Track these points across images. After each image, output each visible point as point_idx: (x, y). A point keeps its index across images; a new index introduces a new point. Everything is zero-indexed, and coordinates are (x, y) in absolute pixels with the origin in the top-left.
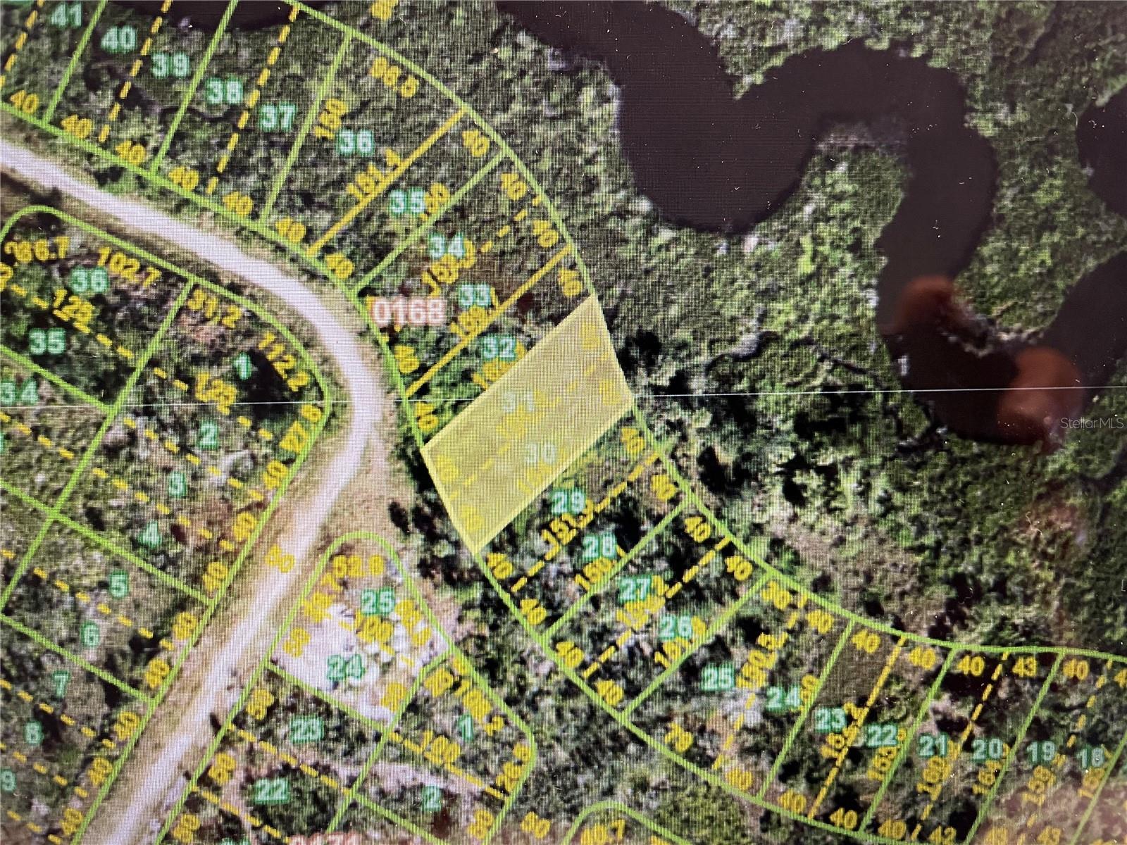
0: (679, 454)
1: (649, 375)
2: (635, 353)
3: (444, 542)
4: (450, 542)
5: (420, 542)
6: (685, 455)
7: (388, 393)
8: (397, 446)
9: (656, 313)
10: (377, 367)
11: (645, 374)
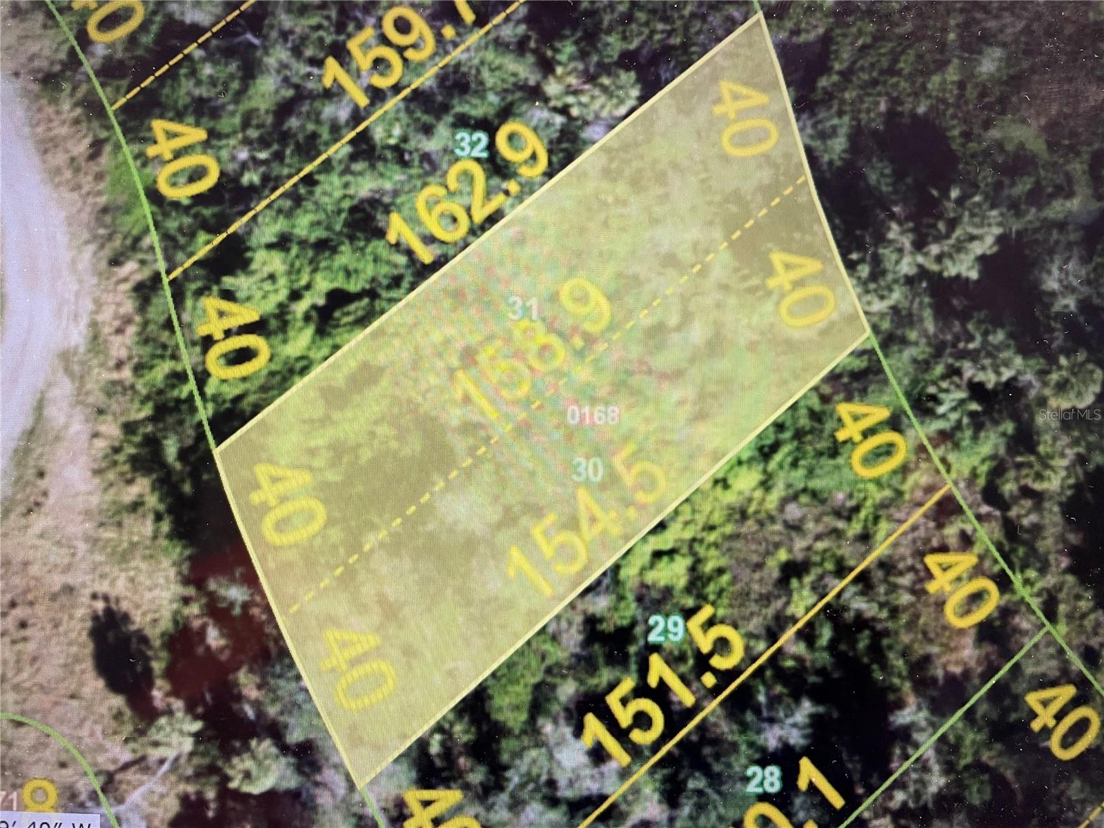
0: (1009, 488)
1: (919, 246)
2: (877, 175)
3: (265, 747)
4: (284, 749)
5: (188, 745)
6: (1026, 492)
7: (115, 262)
8: (129, 428)
9: (942, 65)
10: (87, 182)
11: (906, 242)
